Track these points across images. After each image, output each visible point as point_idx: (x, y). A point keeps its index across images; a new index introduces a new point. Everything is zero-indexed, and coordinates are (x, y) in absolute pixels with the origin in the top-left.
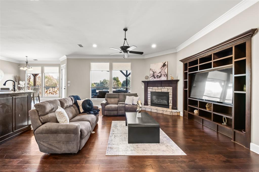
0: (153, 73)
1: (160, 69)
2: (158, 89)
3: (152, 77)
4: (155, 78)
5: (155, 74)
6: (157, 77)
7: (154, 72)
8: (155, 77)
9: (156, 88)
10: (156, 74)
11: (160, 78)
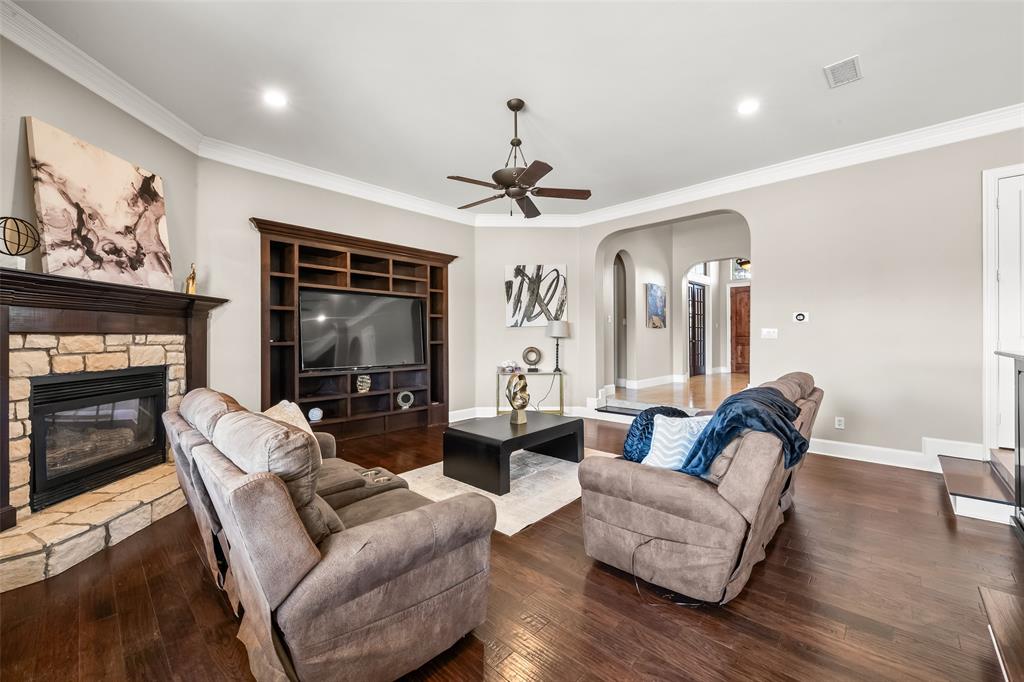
0: (74, 213)
1: (124, 205)
2: (105, 352)
3: (64, 243)
4: (98, 260)
5: (90, 224)
6: (114, 258)
7: (80, 211)
8: (98, 250)
9: (94, 341)
10: (101, 233)
11: (134, 269)
